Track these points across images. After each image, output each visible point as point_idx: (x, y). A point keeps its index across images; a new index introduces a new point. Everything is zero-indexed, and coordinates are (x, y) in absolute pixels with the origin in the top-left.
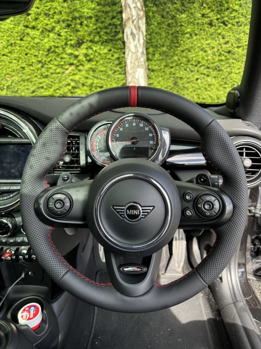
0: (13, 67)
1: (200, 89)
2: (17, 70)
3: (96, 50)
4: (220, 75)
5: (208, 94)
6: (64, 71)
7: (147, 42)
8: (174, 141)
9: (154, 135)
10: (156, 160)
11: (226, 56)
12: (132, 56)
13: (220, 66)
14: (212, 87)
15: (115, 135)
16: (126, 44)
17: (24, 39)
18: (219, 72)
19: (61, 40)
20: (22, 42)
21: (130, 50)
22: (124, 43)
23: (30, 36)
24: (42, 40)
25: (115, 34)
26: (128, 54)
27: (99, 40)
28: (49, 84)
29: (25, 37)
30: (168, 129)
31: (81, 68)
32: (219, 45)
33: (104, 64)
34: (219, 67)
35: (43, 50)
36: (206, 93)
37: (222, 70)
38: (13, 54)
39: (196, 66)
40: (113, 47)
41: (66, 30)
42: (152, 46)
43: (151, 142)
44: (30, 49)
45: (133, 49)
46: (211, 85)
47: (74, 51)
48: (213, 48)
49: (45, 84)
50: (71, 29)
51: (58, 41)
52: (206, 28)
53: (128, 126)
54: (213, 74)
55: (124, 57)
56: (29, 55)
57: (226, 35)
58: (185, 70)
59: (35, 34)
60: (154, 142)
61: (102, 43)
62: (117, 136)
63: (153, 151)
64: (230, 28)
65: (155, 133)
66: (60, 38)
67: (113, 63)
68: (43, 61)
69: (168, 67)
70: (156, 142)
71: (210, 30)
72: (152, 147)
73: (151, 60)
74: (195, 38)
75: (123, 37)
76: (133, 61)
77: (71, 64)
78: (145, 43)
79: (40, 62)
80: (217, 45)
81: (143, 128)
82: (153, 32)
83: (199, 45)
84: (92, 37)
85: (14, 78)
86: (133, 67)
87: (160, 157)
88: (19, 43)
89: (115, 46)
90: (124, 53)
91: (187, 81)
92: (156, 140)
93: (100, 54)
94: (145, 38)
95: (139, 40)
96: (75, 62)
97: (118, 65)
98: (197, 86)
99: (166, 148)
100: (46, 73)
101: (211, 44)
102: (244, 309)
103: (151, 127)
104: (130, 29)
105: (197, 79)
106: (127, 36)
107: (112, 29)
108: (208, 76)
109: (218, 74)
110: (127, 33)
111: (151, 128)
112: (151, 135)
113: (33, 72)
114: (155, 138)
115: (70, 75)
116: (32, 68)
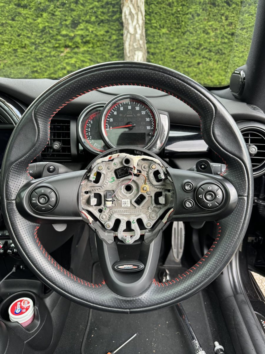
0: (4, 49)
1: (201, 73)
2: (9, 52)
3: (92, 32)
4: (222, 59)
5: (210, 79)
6: (59, 53)
7: (146, 23)
8: (173, 126)
9: (152, 120)
10: (154, 148)
11: (229, 39)
12: (130, 38)
13: (223, 49)
14: (214, 71)
15: (109, 120)
16: (124, 25)
17: (16, 18)
18: (221, 56)
19: (55, 20)
20: (14, 22)
21: (128, 32)
22: (122, 24)
23: (22, 16)
24: (35, 20)
25: (113, 14)
26: (127, 36)
27: (95, 20)
28: (44, 68)
29: (17, 17)
30: (167, 113)
31: (76, 50)
32: (222, 27)
33: (101, 46)
34: (221, 50)
35: (37, 31)
36: (207, 78)
37: (224, 54)
38: (4, 35)
39: (198, 49)
40: (110, 28)
41: (61, 9)
42: (151, 27)
43: (148, 128)
44: (22, 30)
45: (131, 30)
46: (213, 69)
47: (70, 32)
48: (216, 29)
49: (39, 68)
50: (65, 8)
51: (52, 21)
52: (208, 8)
53: (122, 110)
54: (215, 57)
55: (122, 39)
56: (21, 36)
57: (230, 15)
58: (187, 53)
59: (27, 13)
60: (151, 127)
61: (99, 24)
62: (110, 121)
63: (150, 137)
64: (234, 8)
65: (152, 118)
66: (54, 17)
67: (111, 46)
68: (37, 42)
69: (168, 51)
70: (153, 128)
71: (213, 10)
72: (149, 133)
73: (151, 43)
74: (197, 18)
75: (121, 17)
76: (131, 43)
77: (66, 47)
78: (144, 24)
79: (33, 43)
80: (220, 27)
81: (140, 111)
82: (152, 12)
83: (202, 26)
84: (88, 17)
85: (6, 61)
86: (132, 50)
87: (159, 145)
88: (10, 24)
89: (112, 27)
90: (122, 35)
91: (188, 65)
92: (154, 126)
93: (96, 36)
94: (144, 19)
95: (138, 20)
96: (70, 44)
97: (115, 47)
98: (198, 71)
99: (164, 134)
100: (40, 56)
101: (214, 26)
102: (245, 302)
103: (148, 110)
104: (129, 8)
105: (199, 63)
106: (125, 16)
107: (109, 9)
108: (210, 60)
109: (221, 58)
110: (125, 13)
111: (148, 112)
112: (148, 120)
113: (26, 55)
114: (152, 123)
115: (65, 59)
116: (25, 50)
